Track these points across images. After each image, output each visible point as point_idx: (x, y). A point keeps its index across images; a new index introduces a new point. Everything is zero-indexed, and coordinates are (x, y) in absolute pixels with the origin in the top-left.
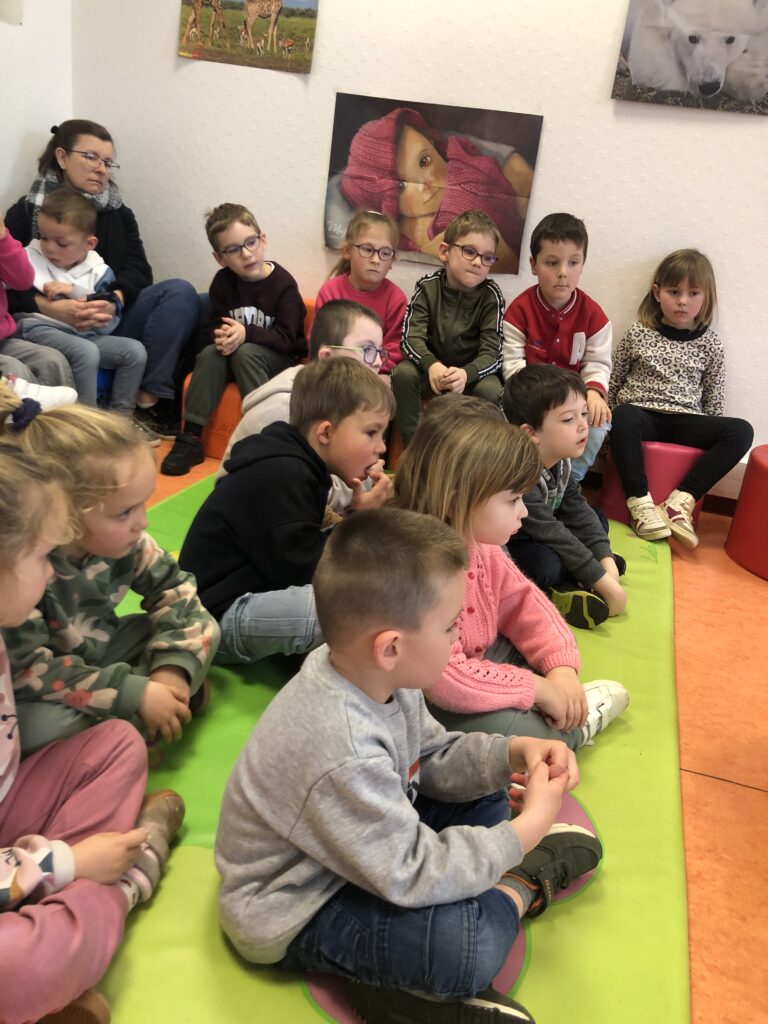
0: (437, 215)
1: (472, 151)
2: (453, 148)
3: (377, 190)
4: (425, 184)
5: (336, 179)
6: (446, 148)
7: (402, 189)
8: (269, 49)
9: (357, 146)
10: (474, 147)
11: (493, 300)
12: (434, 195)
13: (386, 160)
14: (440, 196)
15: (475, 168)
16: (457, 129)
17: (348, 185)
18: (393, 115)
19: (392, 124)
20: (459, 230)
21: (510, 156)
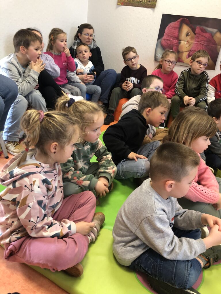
0: (190, 51)
1: (204, 31)
2: (198, 30)
3: (172, 43)
4: (187, 42)
5: (160, 40)
6: (195, 30)
7: (180, 43)
8: (143, 1)
9: (167, 30)
10: (204, 30)
11: (205, 78)
12: (190, 45)
13: (176, 34)
14: (192, 45)
15: (205, 37)
16: (200, 24)
17: (164, 42)
18: (179, 20)
19: (179, 23)
20: (197, 56)
21: (216, 32)
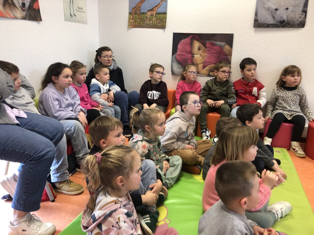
5: (174, 56)
6: (206, 44)
15: (215, 49)
16: (209, 39)
19: (190, 40)
21: (225, 45)
